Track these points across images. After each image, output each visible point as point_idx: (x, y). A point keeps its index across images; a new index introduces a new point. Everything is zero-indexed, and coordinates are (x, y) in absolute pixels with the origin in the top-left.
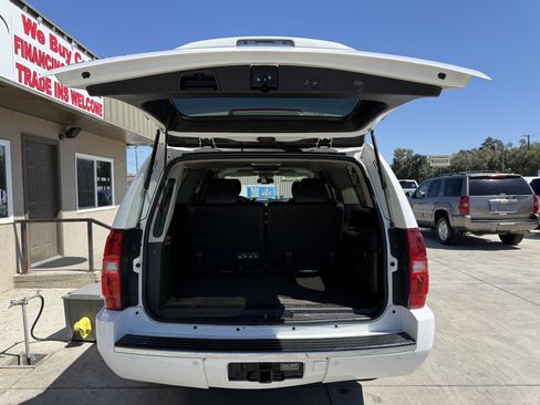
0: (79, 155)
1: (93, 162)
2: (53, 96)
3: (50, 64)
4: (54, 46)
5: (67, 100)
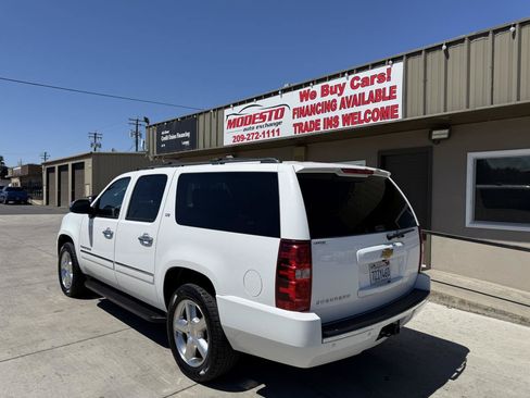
2: (322, 130)
3: (320, 108)
4: (325, 92)
5: (337, 126)
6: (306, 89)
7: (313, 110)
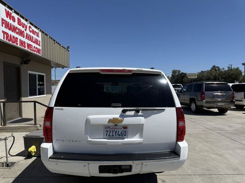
0: (30, 72)
1: (36, 75)
2: (19, 46)
3: (17, 31)
4: (19, 23)
5: (25, 47)
6: (10, 11)
7: (14, 29)
